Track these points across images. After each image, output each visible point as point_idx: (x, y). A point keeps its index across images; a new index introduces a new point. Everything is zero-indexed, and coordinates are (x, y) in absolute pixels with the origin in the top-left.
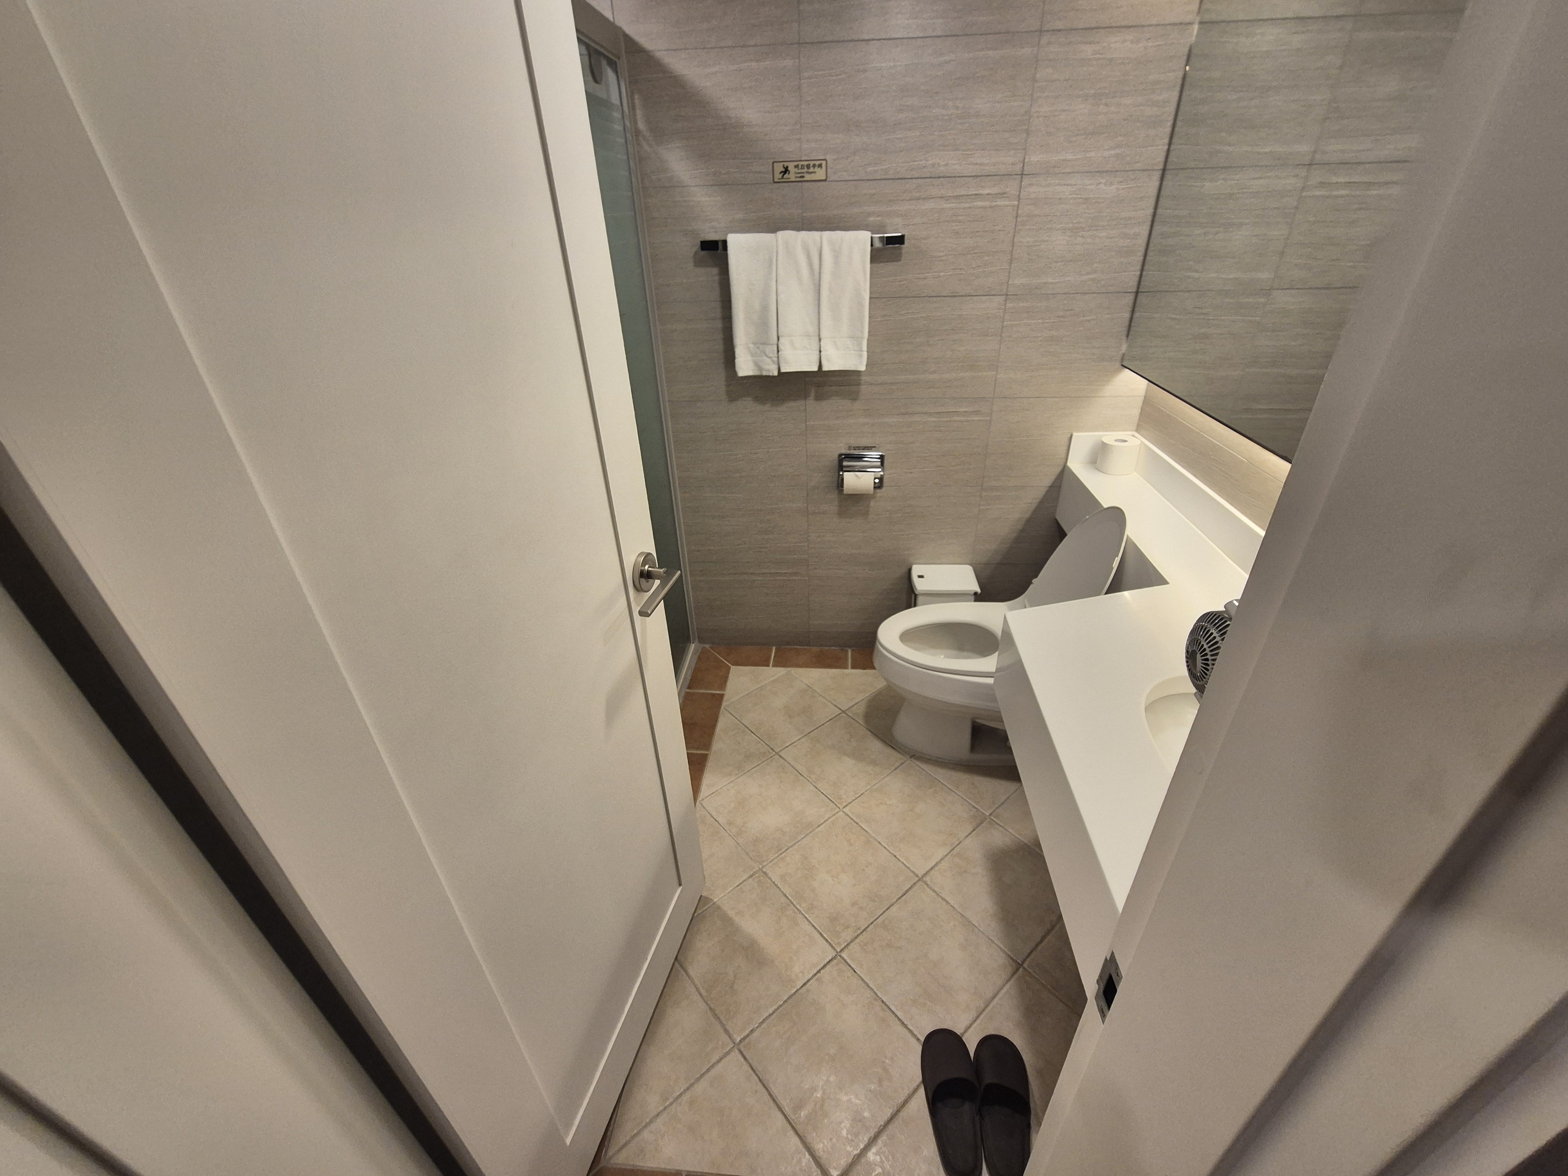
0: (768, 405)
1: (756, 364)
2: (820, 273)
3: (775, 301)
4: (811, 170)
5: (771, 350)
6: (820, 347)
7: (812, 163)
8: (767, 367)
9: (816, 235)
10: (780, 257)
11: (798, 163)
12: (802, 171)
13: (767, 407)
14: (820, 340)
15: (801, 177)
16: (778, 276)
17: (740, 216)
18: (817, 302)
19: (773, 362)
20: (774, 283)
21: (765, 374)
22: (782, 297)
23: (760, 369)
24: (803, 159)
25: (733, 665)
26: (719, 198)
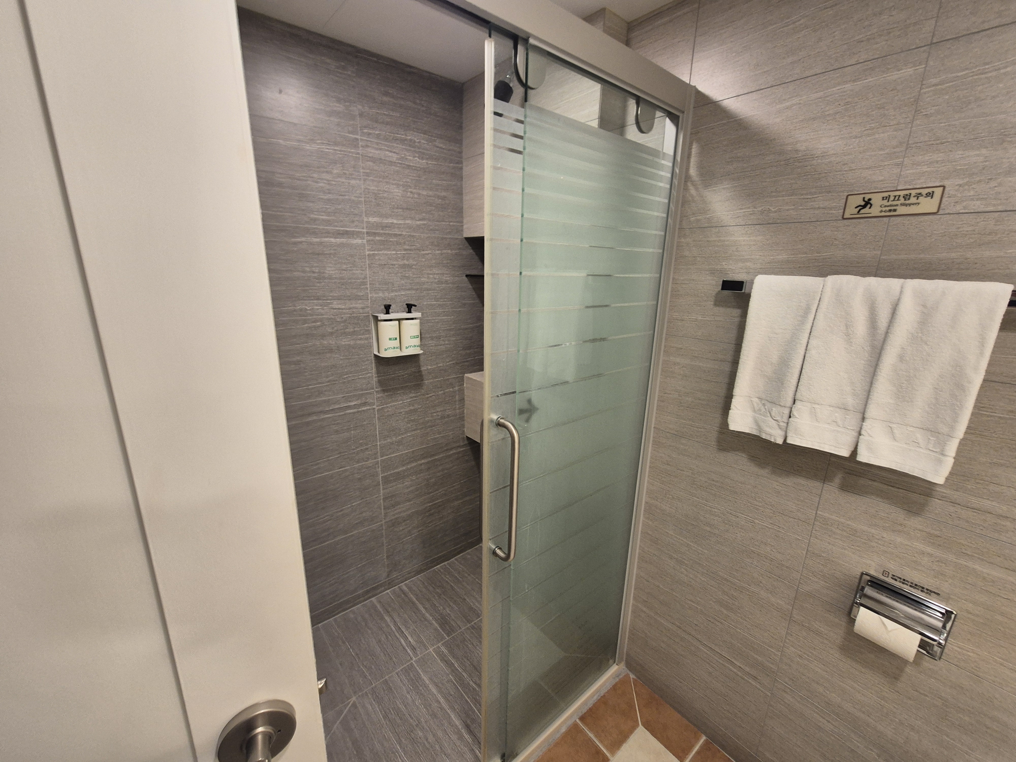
0: (767, 471)
1: (756, 422)
2: (887, 333)
3: (802, 357)
4: (913, 200)
5: (780, 413)
6: (861, 428)
7: (913, 192)
8: (768, 430)
9: (894, 283)
10: (823, 305)
11: (889, 193)
12: (895, 203)
13: (765, 472)
14: (863, 419)
15: (890, 211)
16: (813, 328)
17: (783, 256)
18: (872, 369)
19: (780, 427)
20: (807, 335)
21: (764, 436)
22: (813, 353)
23: (760, 429)
24: (899, 188)
25: (644, 725)
26: (760, 238)
